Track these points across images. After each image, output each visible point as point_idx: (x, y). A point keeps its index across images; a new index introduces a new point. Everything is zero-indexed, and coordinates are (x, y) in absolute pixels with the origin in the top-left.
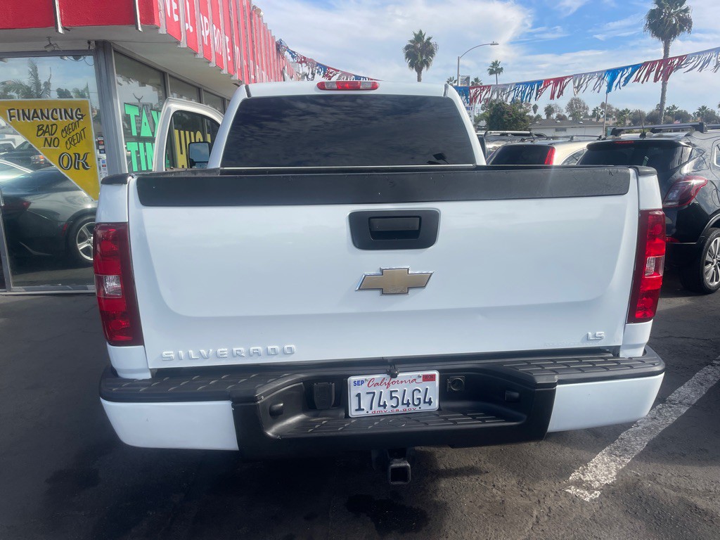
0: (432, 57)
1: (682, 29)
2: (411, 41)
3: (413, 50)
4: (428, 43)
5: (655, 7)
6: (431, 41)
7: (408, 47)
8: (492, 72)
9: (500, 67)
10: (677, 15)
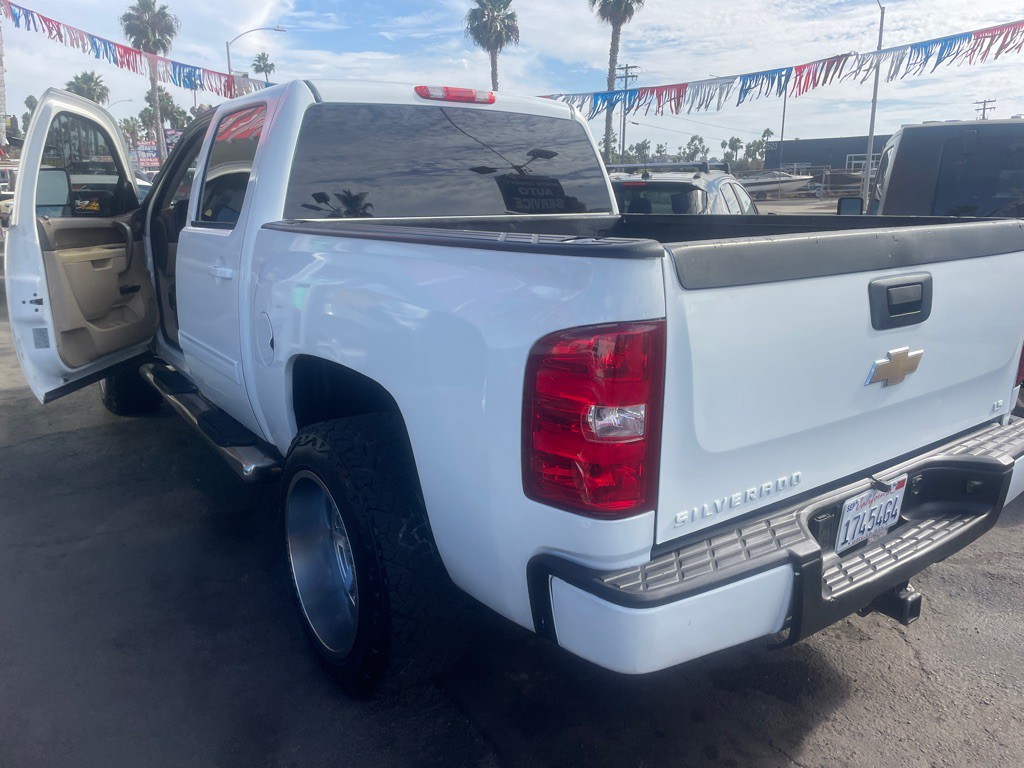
0: (171, 36)
1: (508, 39)
2: (133, 8)
3: (138, 22)
4: (162, 14)
5: (476, 6)
6: (167, 11)
7: (127, 17)
8: (258, 69)
9: (269, 62)
10: (503, 21)
